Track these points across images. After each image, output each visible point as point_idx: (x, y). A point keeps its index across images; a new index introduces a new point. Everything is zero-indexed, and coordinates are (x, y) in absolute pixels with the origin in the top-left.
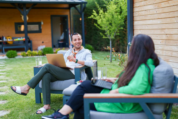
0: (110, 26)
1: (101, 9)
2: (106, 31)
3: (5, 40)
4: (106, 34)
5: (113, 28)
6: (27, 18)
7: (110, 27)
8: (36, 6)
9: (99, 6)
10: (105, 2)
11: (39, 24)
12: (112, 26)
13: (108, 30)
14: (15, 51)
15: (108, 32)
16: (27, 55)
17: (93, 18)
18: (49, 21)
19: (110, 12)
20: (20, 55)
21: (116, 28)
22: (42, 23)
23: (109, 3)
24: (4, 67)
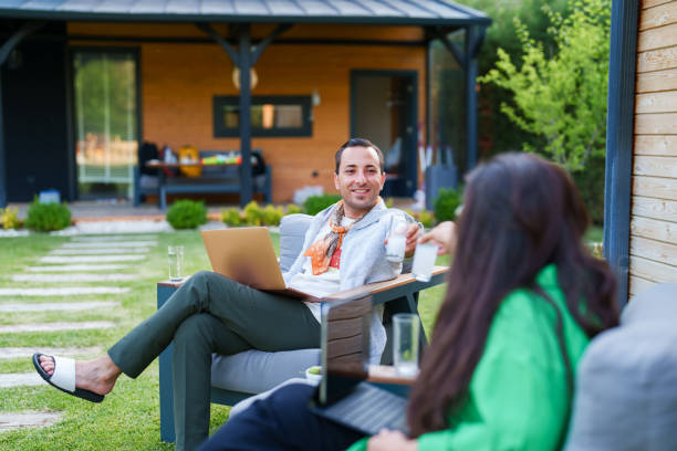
0: (568, 118)
1: (535, 46)
2: (552, 140)
3: (169, 159)
4: (548, 149)
5: (580, 128)
6: (254, 79)
7: (567, 124)
8: (289, 34)
9: (526, 34)
10: (551, 14)
11: (304, 102)
12: (574, 116)
13: (561, 132)
14: (199, 206)
15: (558, 142)
16: (244, 222)
17: (499, 83)
18: (345, 90)
19: (568, 59)
20: (217, 220)
21: (594, 126)
22: (316, 100)
23: (567, 21)
24: (138, 263)
